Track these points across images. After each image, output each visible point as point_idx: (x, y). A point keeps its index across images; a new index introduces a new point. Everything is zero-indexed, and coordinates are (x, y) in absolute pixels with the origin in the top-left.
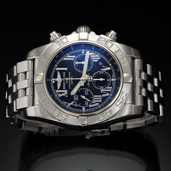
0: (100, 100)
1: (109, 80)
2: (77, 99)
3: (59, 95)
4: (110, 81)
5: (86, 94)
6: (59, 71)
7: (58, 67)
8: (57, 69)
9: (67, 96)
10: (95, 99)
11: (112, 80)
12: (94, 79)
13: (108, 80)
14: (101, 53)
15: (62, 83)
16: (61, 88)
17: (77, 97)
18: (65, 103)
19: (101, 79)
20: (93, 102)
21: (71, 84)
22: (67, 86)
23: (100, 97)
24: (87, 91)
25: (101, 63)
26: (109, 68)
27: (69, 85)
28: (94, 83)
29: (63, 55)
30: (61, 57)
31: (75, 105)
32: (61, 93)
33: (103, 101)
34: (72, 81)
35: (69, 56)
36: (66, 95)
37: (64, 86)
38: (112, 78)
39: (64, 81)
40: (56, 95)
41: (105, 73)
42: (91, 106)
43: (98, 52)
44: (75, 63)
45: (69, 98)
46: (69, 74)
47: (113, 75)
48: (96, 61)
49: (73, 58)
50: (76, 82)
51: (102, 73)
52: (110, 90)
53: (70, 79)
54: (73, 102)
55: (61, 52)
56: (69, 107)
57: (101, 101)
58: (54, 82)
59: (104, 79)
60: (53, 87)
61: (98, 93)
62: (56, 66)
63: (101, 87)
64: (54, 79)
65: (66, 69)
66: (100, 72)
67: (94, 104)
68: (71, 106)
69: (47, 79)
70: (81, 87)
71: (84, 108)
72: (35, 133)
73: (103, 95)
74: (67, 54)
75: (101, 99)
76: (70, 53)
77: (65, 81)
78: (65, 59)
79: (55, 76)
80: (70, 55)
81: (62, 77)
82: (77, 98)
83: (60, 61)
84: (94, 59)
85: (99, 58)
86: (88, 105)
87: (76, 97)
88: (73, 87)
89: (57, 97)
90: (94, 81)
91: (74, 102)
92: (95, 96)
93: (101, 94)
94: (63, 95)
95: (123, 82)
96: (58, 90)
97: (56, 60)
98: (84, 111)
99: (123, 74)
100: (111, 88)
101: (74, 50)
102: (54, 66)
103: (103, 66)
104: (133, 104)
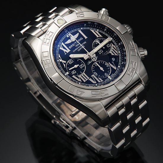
0: (86, 80)
1: (107, 75)
2: (70, 63)
3: (61, 47)
4: (106, 76)
5: (81, 66)
6: (80, 33)
7: (82, 30)
8: (80, 31)
9: (66, 54)
10: (82, 75)
11: (109, 77)
12: (97, 63)
13: (106, 74)
14: (121, 53)
15: (73, 43)
16: (68, 45)
17: (72, 62)
18: (59, 56)
19: (101, 69)
20: (79, 76)
21: (78, 50)
22: (74, 48)
23: (87, 79)
24: (83, 66)
25: (114, 59)
26: (115, 68)
27: (76, 49)
28: (94, 65)
29: (94, 27)
30: (92, 27)
31: (64, 65)
32: (64, 48)
33: (86, 83)
34: (80, 49)
35: (97, 32)
36: (66, 52)
37: (72, 46)
38: (110, 76)
39: (75, 43)
40: (59, 45)
41: (109, 67)
42: (74, 76)
43: (120, 50)
44: (96, 40)
45: (66, 57)
46: (84, 43)
47: (113, 75)
48: (112, 54)
49: (99, 36)
50: (83, 52)
51: (107, 65)
52: (99, 82)
53: (81, 45)
54: (65, 62)
55: (95, 23)
56: (58, 62)
57: (85, 81)
58: (68, 36)
59: (103, 71)
60: (63, 38)
61: (89, 73)
62: (82, 28)
63: (95, 73)
64: (70, 34)
65: (86, 37)
66: (106, 64)
67: (78, 77)
68: (61, 63)
69: (65, 29)
70: (82, 58)
71: (68, 73)
72: (21, 79)
73: (91, 80)
74: (98, 30)
75: (87, 80)
76: (101, 31)
77: (76, 44)
78: (93, 31)
79: (74, 34)
80: (99, 32)
81: (77, 39)
82: (71, 63)
83: (88, 28)
84: (112, 51)
85: (116, 55)
88: (77, 53)
89: (58, 47)
90: (96, 65)
91: (66, 63)
92: (84, 74)
93: (90, 77)
94: (64, 50)
95: (114, 84)
96: (64, 43)
97: (85, 25)
98: (66, 74)
99: (121, 79)
100: (102, 81)
101: (105, 32)
102: (80, 27)
103: (113, 62)
104: (105, 107)
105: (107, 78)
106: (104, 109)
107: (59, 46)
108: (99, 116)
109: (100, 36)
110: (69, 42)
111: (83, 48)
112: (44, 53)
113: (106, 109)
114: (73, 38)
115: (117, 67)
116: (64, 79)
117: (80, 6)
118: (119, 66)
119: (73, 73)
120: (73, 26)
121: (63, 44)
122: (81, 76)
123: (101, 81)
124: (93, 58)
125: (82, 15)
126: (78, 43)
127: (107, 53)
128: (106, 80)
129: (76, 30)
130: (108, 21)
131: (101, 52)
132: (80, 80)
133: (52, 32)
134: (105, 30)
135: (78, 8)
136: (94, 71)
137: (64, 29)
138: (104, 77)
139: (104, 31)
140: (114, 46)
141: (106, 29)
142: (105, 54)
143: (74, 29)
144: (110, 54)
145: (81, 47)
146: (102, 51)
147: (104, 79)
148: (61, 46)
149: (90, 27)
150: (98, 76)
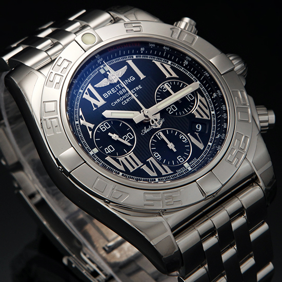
0: (134, 168)
1: (181, 160)
2: (104, 129)
3: (86, 93)
4: (180, 163)
5: (125, 138)
6: (129, 67)
7: (134, 61)
8: (130, 62)
9: (95, 109)
10: (128, 157)
11: (186, 165)
12: (161, 134)
13: (179, 158)
14: (217, 115)
15: (112, 85)
16: (101, 91)
17: (108, 126)
18: (81, 113)
19: (171, 146)
20: (120, 159)
21: (122, 101)
22: (114, 97)
23: (138, 165)
24: (131, 137)
25: (199, 127)
26: (201, 146)
27: (118, 100)
28: (155, 138)
29: (162, 56)
30: (157, 55)
31: (90, 133)
32: (92, 95)
33: (134, 173)
34: (128, 100)
35: (168, 67)
36: (96, 106)
37: (109, 93)
38: (188, 162)
39: (117, 88)
40: (82, 89)
41: (188, 144)
42: (108, 158)
43: (215, 107)
44: (164, 84)
45: (95, 116)
46: (137, 88)
47: (195, 160)
48: (197, 116)
49: (171, 75)
50: (133, 107)
51: (184, 140)
52: (164, 173)
53: (130, 92)
54: (92, 126)
55: (164, 48)
56: (77, 124)
57: (132, 170)
58: (102, 72)
59: (175, 150)
60: (92, 75)
61: (143, 154)
62: (135, 57)
63: (157, 155)
64: (108, 68)
65: (142, 76)
66: (183, 136)
67: (118, 161)
68: (83, 127)
69: (98, 55)
70: (130, 121)
71: (96, 150)
73: (145, 168)
74: (170, 62)
75: (136, 167)
76: (176, 66)
77: (119, 90)
78: (158, 64)
79: (116, 67)
80: (172, 68)
81: (123, 78)
82: (106, 128)
83: (149, 57)
84: (197, 110)
85: (205, 117)
86: (109, 154)
87: (106, 124)
88: (119, 107)
89: (80, 93)
90: (160, 136)
91: (95, 128)
92: (132, 154)
93: (145, 162)
94: (93, 101)
95: (195, 181)
96: (93, 86)
97: (142, 49)
98: (91, 153)
99: (211, 170)
100: (170, 172)
101: (185, 67)
102: (131, 54)
103: (197, 134)
104: (172, 230)
105: (182, 166)
106: (170, 233)
107: (82, 91)
108: (158, 249)
109: (174, 75)
110: (104, 83)
111: (134, 99)
112: (46, 103)
113: (175, 235)
114: (115, 76)
115: (205, 144)
116: (85, 162)
117: (136, 9)
118: (211, 142)
119: (108, 150)
120: (115, 50)
121: (90, 87)
122: (126, 158)
123: (167, 172)
124: (153, 122)
125: (138, 29)
126: (124, 88)
127: (186, 113)
128: (179, 171)
129: (121, 59)
130: (192, 43)
131: (172, 111)
132: (122, 168)
133: (68, 61)
134: (186, 63)
135: (131, 13)
136: (153, 151)
137: (96, 55)
138: (176, 163)
139: (182, 65)
140: (203, 100)
141: (188, 61)
142: (182, 114)
143: (118, 56)
144: (193, 115)
145: (130, 96)
146: (175, 109)
147: (174, 169)
148: (86, 91)
149: (153, 54)
150: (162, 161)
